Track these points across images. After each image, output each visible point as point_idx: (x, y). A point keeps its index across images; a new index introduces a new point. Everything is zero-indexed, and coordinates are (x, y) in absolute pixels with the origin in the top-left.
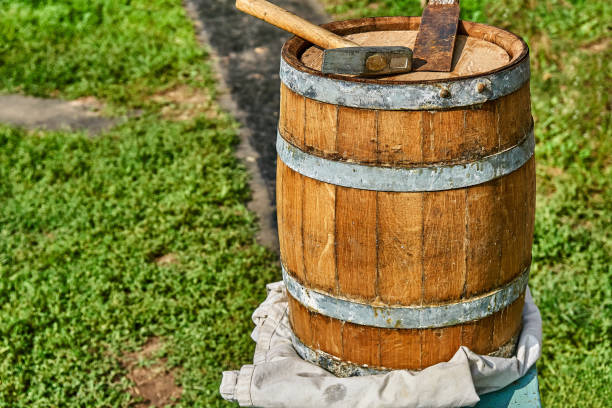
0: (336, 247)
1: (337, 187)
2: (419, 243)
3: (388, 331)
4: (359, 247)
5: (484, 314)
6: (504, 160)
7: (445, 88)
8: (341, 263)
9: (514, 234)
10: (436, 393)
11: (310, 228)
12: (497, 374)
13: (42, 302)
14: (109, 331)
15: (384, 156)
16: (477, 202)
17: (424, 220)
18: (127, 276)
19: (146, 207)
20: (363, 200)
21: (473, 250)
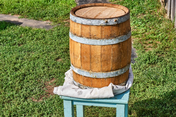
0: (81, 58)
1: (81, 43)
2: (100, 58)
3: (93, 78)
4: (86, 58)
5: (117, 75)
6: (122, 38)
7: (106, 20)
8: (82, 62)
9: (124, 56)
10: (104, 93)
11: (76, 53)
12: (119, 90)
13: (28, 69)
14: (43, 76)
15: (92, 36)
16: (114, 48)
17: (101, 52)
18: (49, 64)
19: (57, 47)
20: (87, 47)
21: (114, 59)
